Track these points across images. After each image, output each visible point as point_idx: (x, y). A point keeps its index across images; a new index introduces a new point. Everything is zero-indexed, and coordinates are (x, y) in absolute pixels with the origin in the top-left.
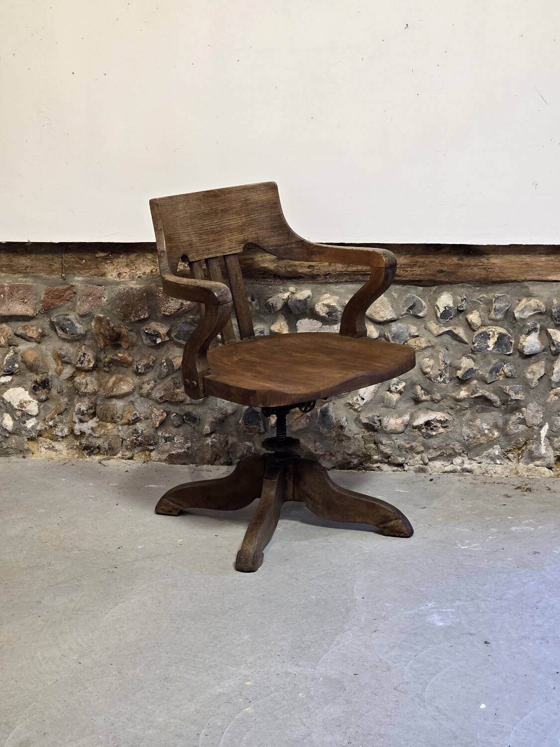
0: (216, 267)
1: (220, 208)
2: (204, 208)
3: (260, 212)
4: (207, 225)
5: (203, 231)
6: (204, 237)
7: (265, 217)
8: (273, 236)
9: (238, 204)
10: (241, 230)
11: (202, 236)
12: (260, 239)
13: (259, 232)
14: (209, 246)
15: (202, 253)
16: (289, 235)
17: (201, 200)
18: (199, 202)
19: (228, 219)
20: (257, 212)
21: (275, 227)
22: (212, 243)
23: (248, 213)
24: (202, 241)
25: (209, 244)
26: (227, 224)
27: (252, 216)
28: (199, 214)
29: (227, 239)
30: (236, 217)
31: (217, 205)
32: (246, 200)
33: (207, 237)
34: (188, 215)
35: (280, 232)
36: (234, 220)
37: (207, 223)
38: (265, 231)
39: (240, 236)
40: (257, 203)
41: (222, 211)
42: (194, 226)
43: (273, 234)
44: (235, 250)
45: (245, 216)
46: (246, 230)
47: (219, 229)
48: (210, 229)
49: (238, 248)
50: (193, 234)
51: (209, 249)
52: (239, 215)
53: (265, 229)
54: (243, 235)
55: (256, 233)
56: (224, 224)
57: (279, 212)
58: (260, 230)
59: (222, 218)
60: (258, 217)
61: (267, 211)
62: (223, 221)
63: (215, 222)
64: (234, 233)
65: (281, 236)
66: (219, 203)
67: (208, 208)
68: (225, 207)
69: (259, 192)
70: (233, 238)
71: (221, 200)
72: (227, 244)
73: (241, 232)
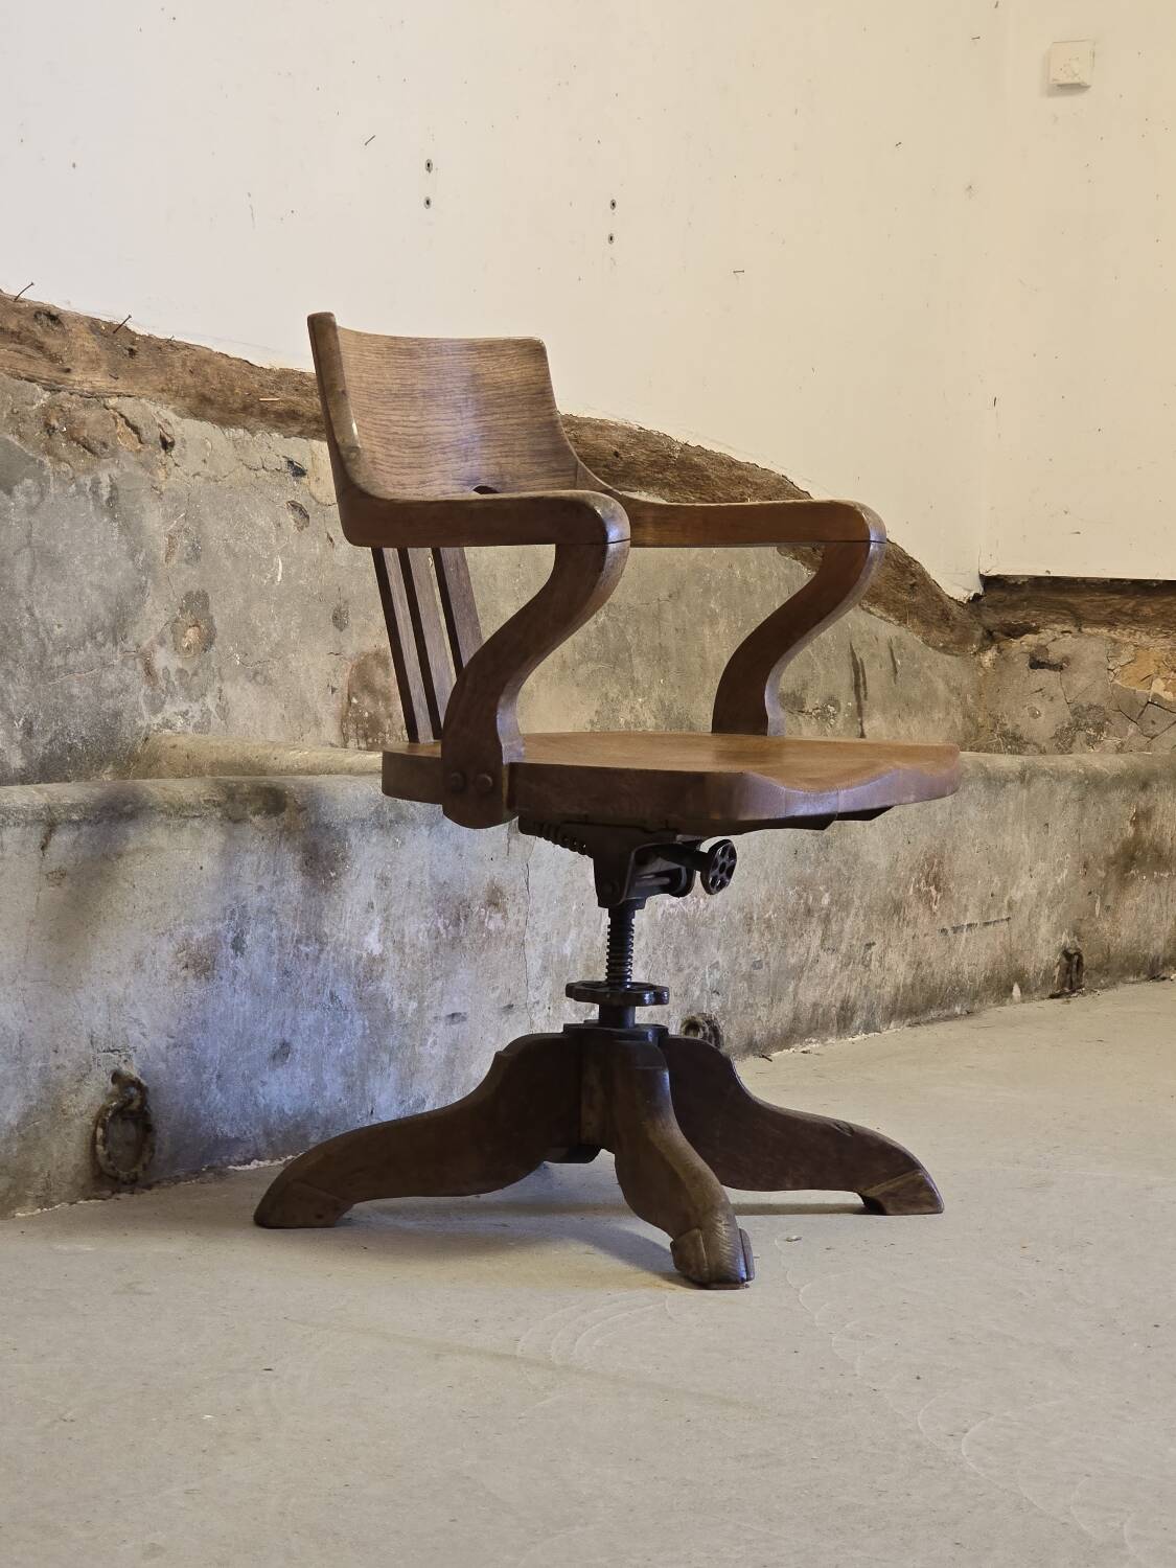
1: (420, 387)
2: (390, 379)
3: (506, 409)
5: (392, 436)
7: (517, 424)
8: (536, 475)
9: (457, 385)
10: (465, 450)
11: (390, 447)
13: (503, 460)
14: (404, 478)
16: (576, 475)
17: (384, 356)
18: (380, 361)
19: (438, 416)
20: (496, 410)
21: (541, 453)
24: (391, 459)
25: (403, 471)
26: (437, 429)
27: (488, 418)
28: (382, 390)
29: (438, 468)
30: (453, 415)
31: (414, 377)
32: (475, 376)
35: (554, 465)
36: (448, 423)
37: (397, 418)
38: (517, 460)
39: (462, 464)
40: (499, 388)
41: (426, 394)
43: (536, 469)
47: (421, 438)
48: (404, 434)
52: (460, 412)
53: (518, 456)
54: (469, 463)
55: (498, 464)
56: (427, 429)
57: (551, 414)
58: (507, 456)
59: (424, 412)
60: (501, 423)
61: (522, 411)
62: (428, 420)
63: (412, 418)
64: (450, 455)
65: (554, 477)
66: (416, 372)
67: (398, 381)
68: (431, 387)
69: (502, 360)
70: (448, 467)
71: (423, 367)
72: (437, 482)
73: (466, 456)
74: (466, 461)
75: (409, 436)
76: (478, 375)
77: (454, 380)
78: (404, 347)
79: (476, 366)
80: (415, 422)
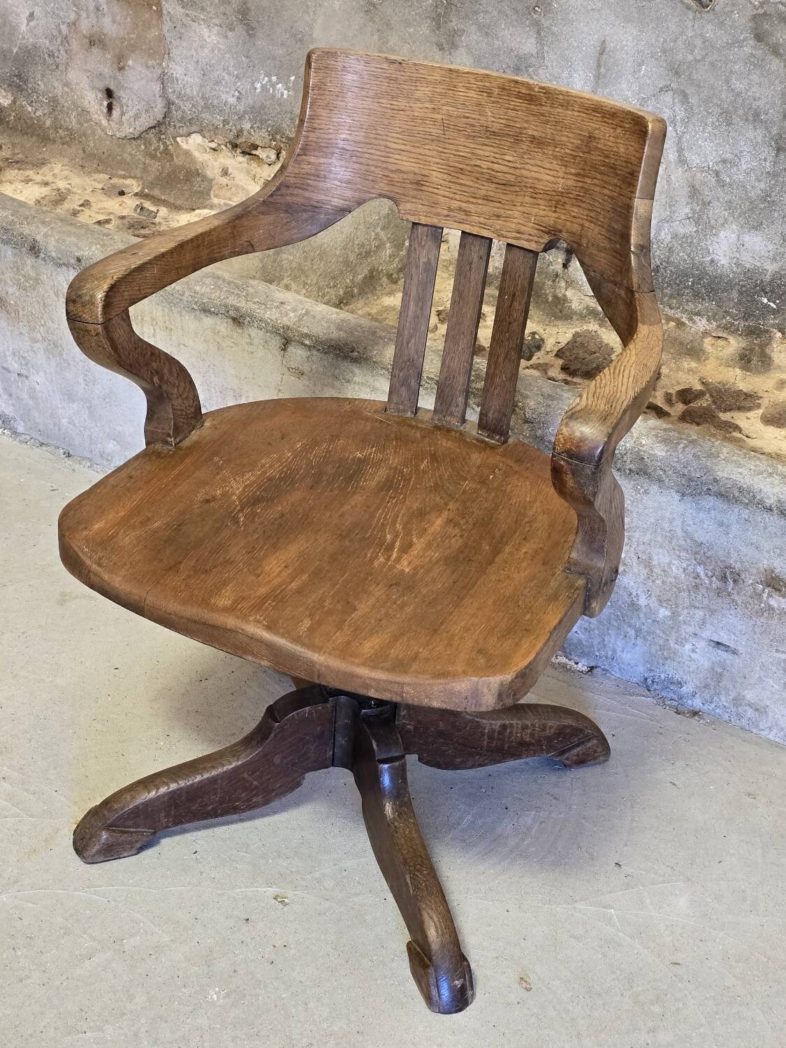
0: (476, 259)
1: (530, 132)
2: (493, 117)
3: (605, 178)
4: (483, 158)
5: (469, 168)
6: (465, 180)
7: (609, 197)
8: (604, 250)
9: (572, 141)
10: (558, 202)
11: (460, 176)
12: (584, 242)
13: (587, 224)
14: (471, 206)
15: (445, 212)
17: (490, 95)
18: (484, 98)
19: (539, 163)
20: (599, 176)
21: (613, 231)
22: (480, 201)
23: (584, 170)
24: (458, 187)
26: (534, 174)
27: (589, 181)
28: (472, 125)
29: (520, 208)
30: (557, 168)
31: (527, 121)
32: (591, 137)
33: (471, 184)
34: (439, 117)
36: (551, 173)
37: (487, 154)
40: (607, 157)
41: (533, 139)
42: (447, 146)
43: (606, 244)
44: (526, 240)
45: (576, 175)
46: (567, 207)
47: (512, 178)
48: (488, 169)
49: (536, 239)
50: (438, 163)
51: (467, 213)
52: (566, 166)
53: (599, 225)
54: (556, 215)
55: (582, 225)
56: (524, 172)
57: (630, 199)
58: (591, 222)
59: (526, 156)
60: (598, 189)
61: (616, 186)
62: (527, 163)
63: (507, 158)
64: (541, 202)
65: (614, 257)
66: (532, 118)
67: (504, 121)
68: (544, 135)
69: (619, 130)
70: (534, 211)
71: (543, 115)
72: (515, 221)
73: (556, 207)
74: (555, 212)
75: (498, 172)
76: (595, 138)
77: (570, 135)
78: (525, 92)
80: (509, 161)
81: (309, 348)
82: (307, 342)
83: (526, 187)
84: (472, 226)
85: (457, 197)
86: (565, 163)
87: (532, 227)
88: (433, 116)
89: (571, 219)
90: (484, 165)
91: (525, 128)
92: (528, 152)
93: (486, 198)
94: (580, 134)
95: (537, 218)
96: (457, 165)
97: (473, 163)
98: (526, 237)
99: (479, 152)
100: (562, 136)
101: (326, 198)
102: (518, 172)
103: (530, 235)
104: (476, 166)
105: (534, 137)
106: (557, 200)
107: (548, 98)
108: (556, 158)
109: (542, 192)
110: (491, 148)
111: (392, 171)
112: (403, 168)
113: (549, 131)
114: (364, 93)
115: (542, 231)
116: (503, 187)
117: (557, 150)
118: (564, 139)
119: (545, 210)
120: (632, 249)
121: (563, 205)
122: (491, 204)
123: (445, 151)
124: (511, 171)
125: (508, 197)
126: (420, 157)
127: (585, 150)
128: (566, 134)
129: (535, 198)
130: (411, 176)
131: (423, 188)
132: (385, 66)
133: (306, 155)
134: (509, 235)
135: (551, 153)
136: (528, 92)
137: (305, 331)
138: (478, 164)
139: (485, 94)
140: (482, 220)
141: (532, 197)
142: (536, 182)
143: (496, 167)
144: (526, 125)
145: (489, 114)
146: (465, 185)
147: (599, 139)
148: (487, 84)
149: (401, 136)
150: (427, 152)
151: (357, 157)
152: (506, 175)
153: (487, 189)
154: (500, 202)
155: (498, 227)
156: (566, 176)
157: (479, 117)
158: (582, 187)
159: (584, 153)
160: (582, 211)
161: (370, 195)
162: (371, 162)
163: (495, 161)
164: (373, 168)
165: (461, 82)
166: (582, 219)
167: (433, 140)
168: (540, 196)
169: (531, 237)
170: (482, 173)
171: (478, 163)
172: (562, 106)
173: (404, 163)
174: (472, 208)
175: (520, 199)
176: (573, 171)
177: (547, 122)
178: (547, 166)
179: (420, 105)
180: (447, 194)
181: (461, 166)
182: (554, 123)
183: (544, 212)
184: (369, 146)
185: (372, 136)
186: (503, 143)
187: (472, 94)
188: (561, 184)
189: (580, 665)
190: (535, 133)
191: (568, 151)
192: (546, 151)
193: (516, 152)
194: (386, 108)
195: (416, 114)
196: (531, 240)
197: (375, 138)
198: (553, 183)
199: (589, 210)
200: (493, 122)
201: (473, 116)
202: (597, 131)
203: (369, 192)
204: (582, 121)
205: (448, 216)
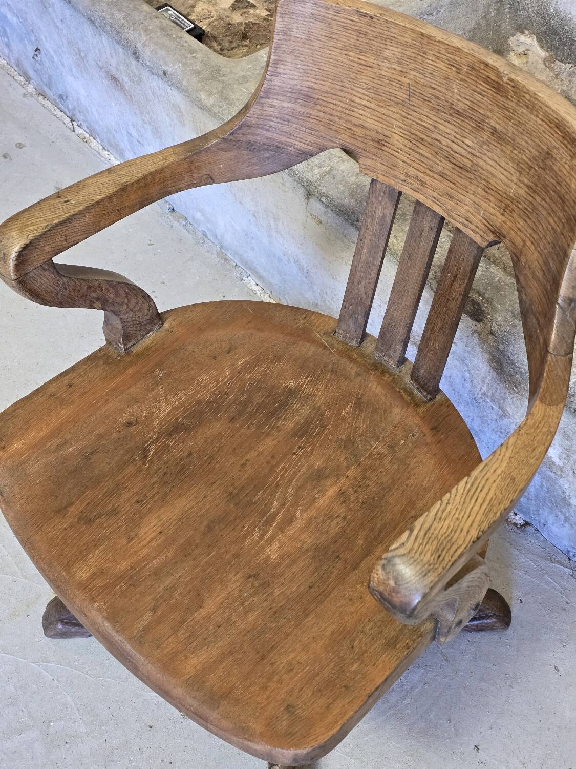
0: (426, 229)
1: (493, 123)
2: (459, 95)
3: (553, 205)
4: (445, 135)
5: (429, 140)
6: (424, 151)
7: (553, 228)
8: (538, 280)
9: (531, 149)
10: (507, 206)
11: (421, 146)
13: (528, 243)
14: (427, 178)
15: (402, 177)
17: (459, 71)
18: (452, 73)
19: (496, 158)
20: (548, 200)
21: (548, 268)
22: (436, 176)
23: (536, 185)
24: (417, 156)
26: (489, 168)
27: (539, 199)
28: (438, 98)
29: (472, 197)
30: (512, 171)
31: (491, 111)
32: (548, 154)
33: (430, 156)
34: (406, 81)
36: (505, 173)
37: (448, 131)
39: (498, 214)
40: (559, 183)
41: (494, 131)
42: (411, 112)
43: (540, 276)
44: (473, 231)
45: (529, 187)
46: (515, 215)
47: (469, 164)
48: (447, 146)
49: (482, 234)
50: (400, 127)
51: (423, 183)
52: (521, 173)
53: (538, 252)
54: (503, 218)
55: (524, 241)
56: (481, 163)
58: (533, 243)
59: (485, 147)
60: (544, 213)
61: (561, 221)
62: (485, 154)
63: (467, 141)
64: (492, 198)
65: (544, 295)
66: (496, 109)
67: (468, 103)
68: (504, 131)
70: (484, 205)
71: (507, 109)
72: (466, 207)
73: (504, 210)
74: (503, 215)
75: (456, 152)
76: (552, 156)
77: (530, 142)
78: (493, 78)
79: (555, 147)
80: (468, 146)
81: (326, 206)
82: (324, 200)
83: (480, 177)
84: (426, 197)
85: (415, 165)
86: (520, 170)
87: (481, 221)
88: (399, 78)
89: (516, 230)
90: (445, 141)
91: (488, 117)
92: (487, 143)
93: (442, 175)
94: (539, 145)
95: (486, 213)
96: (418, 133)
97: (434, 136)
98: (473, 227)
99: (441, 127)
100: (523, 139)
101: (289, 140)
102: (475, 160)
103: (477, 227)
104: (437, 140)
105: (495, 129)
106: (507, 204)
107: (515, 93)
108: (512, 159)
109: (494, 189)
110: (453, 127)
111: (355, 125)
112: (366, 125)
113: (510, 129)
114: (332, 43)
115: (489, 229)
116: (460, 170)
117: (515, 152)
118: (523, 143)
119: (494, 208)
120: (560, 301)
121: (511, 212)
122: (446, 182)
123: (409, 117)
124: (469, 156)
125: (463, 182)
126: (384, 117)
127: (541, 164)
128: (526, 138)
129: (487, 192)
130: (373, 134)
131: (384, 148)
132: (355, 18)
133: (269, 98)
134: (458, 218)
135: (508, 153)
136: (496, 80)
137: (323, 191)
138: (438, 139)
139: (454, 69)
140: (435, 194)
141: (484, 190)
142: (490, 176)
143: (455, 146)
144: (489, 114)
145: (456, 91)
146: (424, 156)
147: (556, 160)
148: (457, 59)
149: (366, 93)
150: (391, 114)
151: (321, 105)
152: (463, 159)
153: (442, 166)
154: (454, 184)
155: (449, 207)
156: (519, 183)
157: (445, 91)
158: (531, 203)
159: (540, 167)
160: (526, 227)
161: (332, 144)
162: (334, 113)
163: (455, 140)
164: (336, 119)
165: (431, 50)
166: (526, 236)
167: (397, 103)
168: (492, 193)
169: (477, 230)
170: (441, 149)
171: (439, 137)
172: (528, 107)
173: (368, 120)
174: (427, 179)
175: (473, 188)
176: (526, 181)
177: (510, 119)
178: (503, 164)
179: (388, 65)
180: (405, 159)
181: (423, 136)
182: (517, 123)
183: (492, 210)
184: (334, 97)
185: (338, 87)
186: (464, 124)
187: (441, 65)
188: (513, 190)
189: (517, 518)
190: (497, 126)
191: (524, 157)
192: (504, 149)
193: (476, 138)
194: (352, 61)
195: (383, 73)
196: (477, 233)
197: (341, 90)
198: (505, 184)
199: (533, 230)
200: (458, 100)
201: (439, 88)
202: (555, 151)
203: (332, 141)
204: (544, 132)
205: (404, 181)
